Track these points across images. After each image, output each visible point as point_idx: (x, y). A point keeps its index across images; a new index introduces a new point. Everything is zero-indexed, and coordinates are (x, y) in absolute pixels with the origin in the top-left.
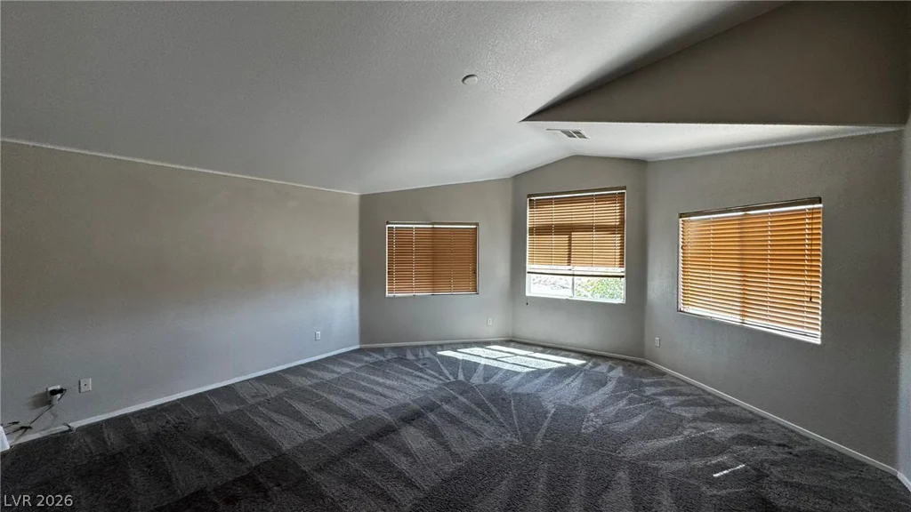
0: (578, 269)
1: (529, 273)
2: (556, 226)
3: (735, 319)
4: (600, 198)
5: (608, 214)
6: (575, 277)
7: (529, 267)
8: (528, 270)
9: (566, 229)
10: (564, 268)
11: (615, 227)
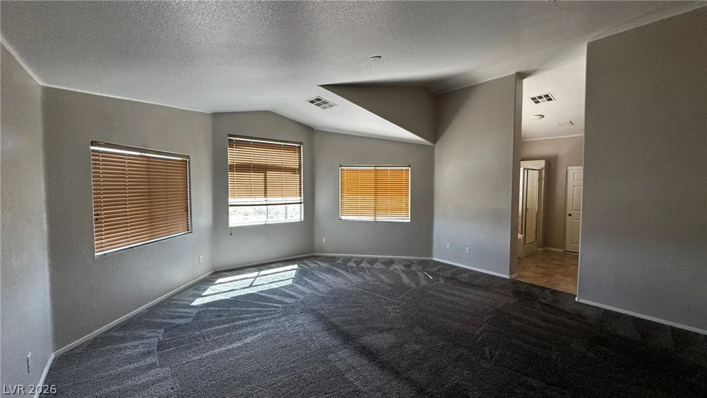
0: (271, 200)
1: (231, 206)
2: (254, 165)
3: (371, 219)
4: (287, 148)
5: (291, 159)
6: (269, 206)
7: (231, 201)
8: (230, 204)
9: (263, 169)
10: (262, 200)
11: (295, 169)
